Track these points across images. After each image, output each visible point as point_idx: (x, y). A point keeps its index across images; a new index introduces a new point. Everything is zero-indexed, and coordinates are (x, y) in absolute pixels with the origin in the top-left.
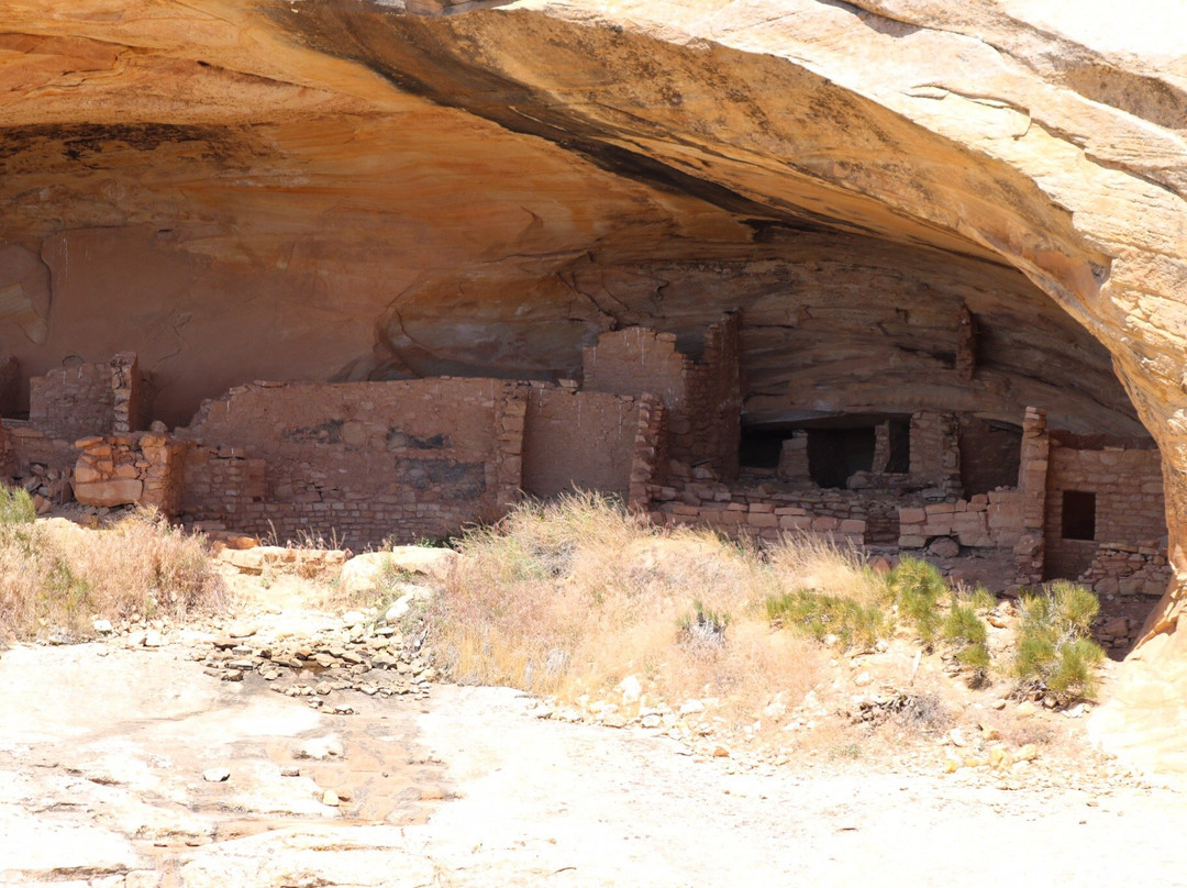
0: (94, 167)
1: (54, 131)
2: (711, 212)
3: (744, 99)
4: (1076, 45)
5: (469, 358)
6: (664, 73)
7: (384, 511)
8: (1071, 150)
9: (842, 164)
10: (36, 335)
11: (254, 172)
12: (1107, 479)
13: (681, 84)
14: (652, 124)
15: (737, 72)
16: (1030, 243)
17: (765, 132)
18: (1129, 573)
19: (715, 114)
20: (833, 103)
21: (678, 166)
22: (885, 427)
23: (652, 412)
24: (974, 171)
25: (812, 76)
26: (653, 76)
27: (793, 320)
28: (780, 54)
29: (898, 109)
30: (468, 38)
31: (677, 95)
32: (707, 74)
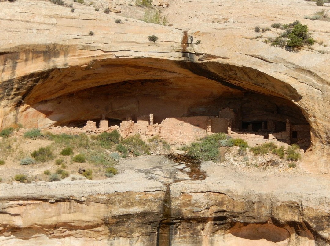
0: (145, 86)
1: (140, 81)
2: (239, 91)
3: (247, 74)
4: (297, 65)
5: (201, 113)
6: (235, 70)
7: (190, 136)
8: (297, 81)
9: (261, 83)
10: (137, 111)
11: (169, 86)
12: (299, 129)
13: (237, 72)
14: (232, 78)
15: (246, 70)
16: (290, 94)
17: (250, 79)
18: (303, 143)
19: (242, 76)
20: (261, 75)
21: (234, 84)
22: (264, 123)
23: (230, 121)
24: (281, 84)
25: (257, 70)
26: (233, 71)
27: (249, 107)
28: (252, 67)
29: (270, 75)
30: (205, 66)
31: (236, 73)
32: (241, 70)
